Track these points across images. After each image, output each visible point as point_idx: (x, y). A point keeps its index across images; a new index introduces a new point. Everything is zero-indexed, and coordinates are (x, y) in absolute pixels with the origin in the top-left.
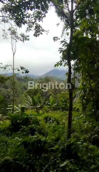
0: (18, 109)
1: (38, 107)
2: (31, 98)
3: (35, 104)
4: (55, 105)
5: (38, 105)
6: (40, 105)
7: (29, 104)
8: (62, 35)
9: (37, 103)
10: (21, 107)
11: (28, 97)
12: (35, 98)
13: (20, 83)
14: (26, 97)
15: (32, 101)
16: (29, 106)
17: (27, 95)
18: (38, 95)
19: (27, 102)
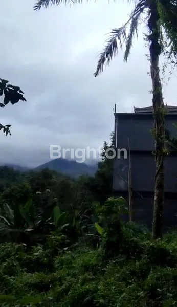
1: (26, 231)
2: (12, 208)
4: (64, 226)
5: (28, 227)
6: (31, 226)
7: (6, 223)
8: (98, 71)
9: (25, 222)
11: (6, 207)
12: (21, 210)
14: (1, 207)
17: (3, 202)
18: (30, 203)
19: (3, 217)
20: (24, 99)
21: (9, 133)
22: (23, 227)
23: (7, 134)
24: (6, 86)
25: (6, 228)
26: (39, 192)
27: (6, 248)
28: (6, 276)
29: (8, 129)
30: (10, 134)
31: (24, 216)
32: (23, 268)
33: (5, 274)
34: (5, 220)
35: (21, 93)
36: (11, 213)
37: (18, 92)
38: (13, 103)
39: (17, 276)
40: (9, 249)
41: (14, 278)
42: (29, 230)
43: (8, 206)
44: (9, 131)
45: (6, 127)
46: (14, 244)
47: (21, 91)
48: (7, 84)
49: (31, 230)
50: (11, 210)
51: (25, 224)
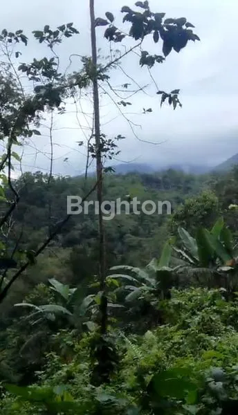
0: (147, 279)
1: (221, 271)
2: (192, 236)
3: (207, 258)
5: (223, 264)
6: (229, 262)
7: (186, 260)
9: (216, 256)
10: (158, 272)
11: (183, 233)
13: (153, 192)
14: (175, 234)
15: (196, 248)
16: (187, 265)
17: (177, 227)
18: (219, 225)
19: (180, 251)
20: (195, 38)
21: (178, 104)
22: (214, 264)
23: (175, 106)
24: (163, 24)
25: (187, 268)
26: (234, 206)
27: (194, 296)
28: (202, 335)
29: (176, 97)
30: (181, 105)
31: (213, 247)
32: (226, 325)
33: (200, 331)
34: (184, 255)
35: (189, 28)
36: (193, 243)
37: (184, 27)
38: (178, 50)
39: (220, 336)
40: (199, 297)
41: (215, 338)
42: (225, 269)
43: (184, 231)
44: (178, 101)
45: (172, 95)
46: (205, 289)
47: (189, 25)
48: (164, 19)
49: (230, 268)
50: (190, 238)
51: (218, 260)
